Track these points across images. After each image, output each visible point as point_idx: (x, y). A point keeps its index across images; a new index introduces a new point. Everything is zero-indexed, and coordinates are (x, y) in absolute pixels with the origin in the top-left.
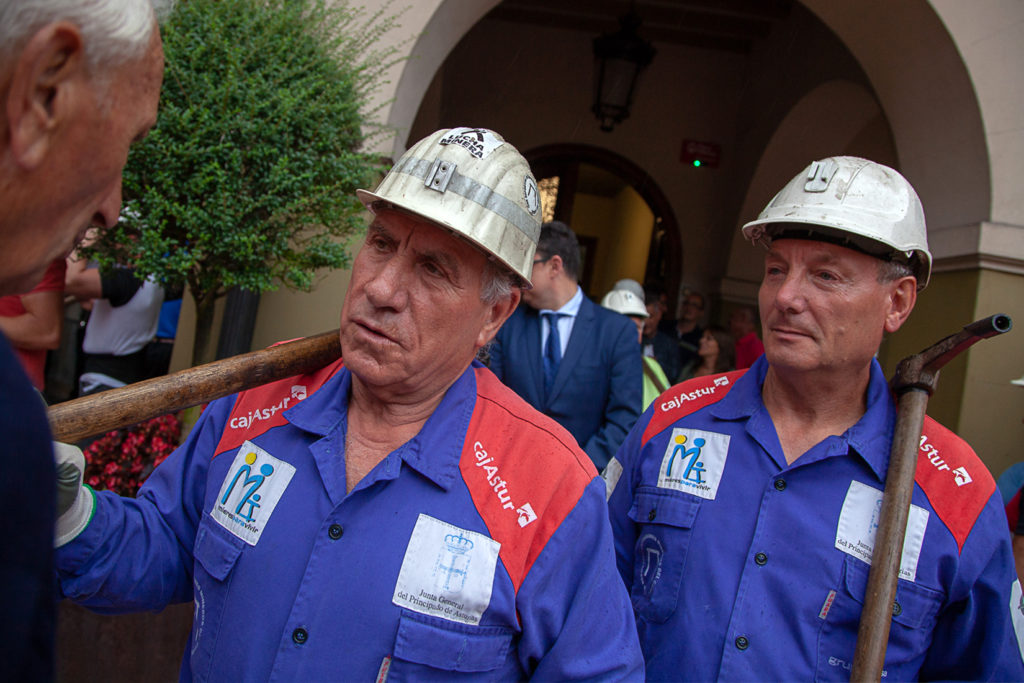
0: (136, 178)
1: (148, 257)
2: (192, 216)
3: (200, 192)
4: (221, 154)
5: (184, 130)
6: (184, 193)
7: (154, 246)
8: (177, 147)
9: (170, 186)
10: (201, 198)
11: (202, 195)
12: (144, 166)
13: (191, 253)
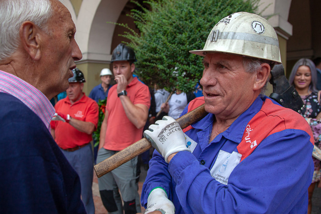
0: (173, 61)
1: (180, 85)
2: (192, 69)
3: (193, 60)
4: (198, 45)
5: (184, 41)
6: (188, 61)
7: (181, 81)
8: (183, 47)
9: (183, 61)
10: (195, 62)
11: (195, 60)
12: (174, 57)
13: (195, 81)
